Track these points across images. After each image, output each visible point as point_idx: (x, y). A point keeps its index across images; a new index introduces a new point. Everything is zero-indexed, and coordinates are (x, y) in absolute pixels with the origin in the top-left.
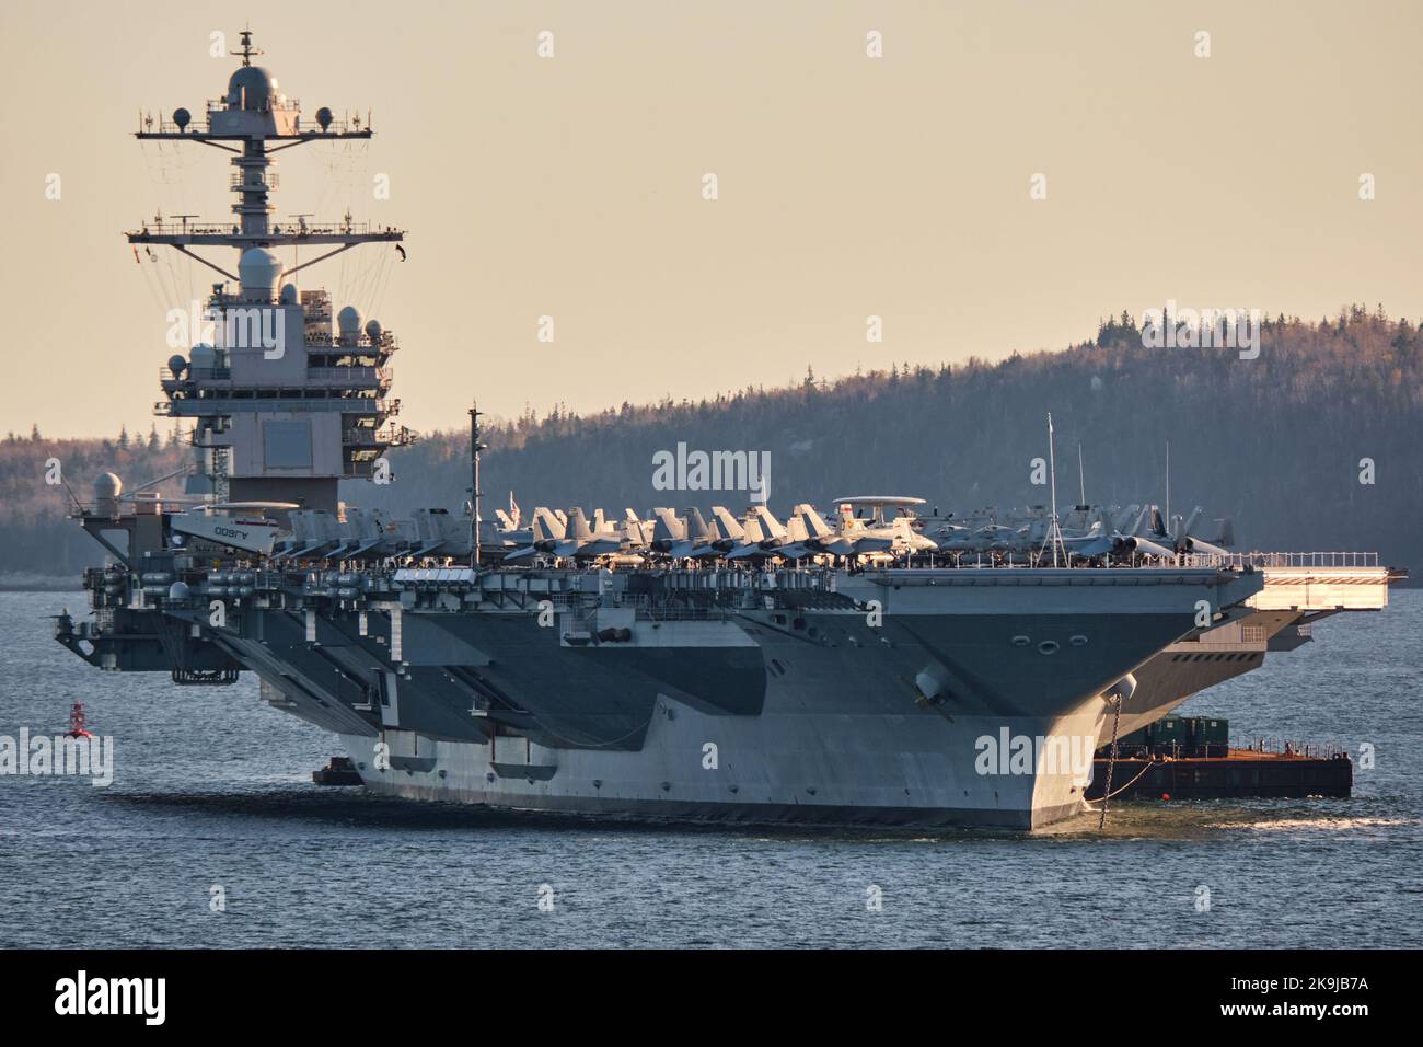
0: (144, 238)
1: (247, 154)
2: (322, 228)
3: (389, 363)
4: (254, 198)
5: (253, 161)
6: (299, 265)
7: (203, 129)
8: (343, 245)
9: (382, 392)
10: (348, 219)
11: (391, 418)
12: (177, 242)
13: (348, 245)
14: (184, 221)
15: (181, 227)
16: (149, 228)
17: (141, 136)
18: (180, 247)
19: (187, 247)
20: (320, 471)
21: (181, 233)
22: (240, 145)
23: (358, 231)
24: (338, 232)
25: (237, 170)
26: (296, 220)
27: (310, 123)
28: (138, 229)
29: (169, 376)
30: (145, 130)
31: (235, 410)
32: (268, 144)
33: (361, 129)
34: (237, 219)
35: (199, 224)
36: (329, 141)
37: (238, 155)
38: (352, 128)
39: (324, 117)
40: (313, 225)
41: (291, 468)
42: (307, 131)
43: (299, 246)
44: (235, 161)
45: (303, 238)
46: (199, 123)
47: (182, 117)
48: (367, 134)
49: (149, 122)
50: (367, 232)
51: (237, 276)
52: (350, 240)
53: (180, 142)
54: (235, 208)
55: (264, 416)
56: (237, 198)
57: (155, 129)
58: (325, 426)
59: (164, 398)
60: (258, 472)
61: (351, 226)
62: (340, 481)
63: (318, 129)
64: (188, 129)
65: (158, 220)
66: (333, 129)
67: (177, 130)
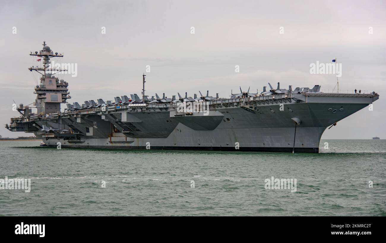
3: (68, 87)
5: (47, 59)
7: (39, 54)
9: (67, 91)
11: (68, 95)
15: (37, 68)
18: (36, 70)
20: (59, 102)
25: (44, 60)
27: (54, 54)
28: (30, 68)
29: (36, 88)
32: (49, 57)
33: (61, 55)
35: (39, 67)
36: (57, 57)
37: (45, 58)
38: (60, 55)
39: (57, 54)
41: (55, 101)
47: (36, 53)
48: (62, 56)
51: (44, 75)
54: (43, 65)
55: (51, 94)
57: (32, 54)
58: (59, 95)
59: (35, 91)
60: (50, 102)
62: (61, 104)
63: (56, 55)
64: (37, 54)
65: (33, 67)
66: (58, 55)
67: (36, 54)
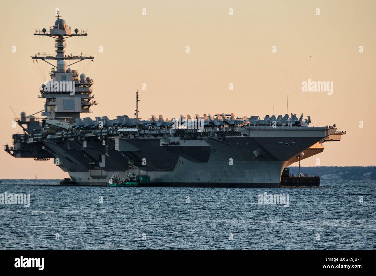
0: (35, 58)
1: (59, 39)
2: (76, 56)
3: (92, 86)
4: (60, 49)
5: (60, 40)
6: (70, 64)
7: (49, 33)
8: (80, 60)
9: (90, 93)
10: (81, 54)
11: (92, 99)
12: (43, 59)
14: (45, 54)
15: (44, 55)
16: (37, 55)
17: (35, 34)
18: (43, 60)
19: (45, 60)
20: (76, 111)
21: (44, 57)
22: (57, 37)
23: (84, 57)
24: (79, 57)
25: (57, 42)
26: (70, 54)
27: (73, 32)
28: (34, 56)
29: (42, 89)
30: (36, 33)
31: (57, 97)
32: (64, 37)
33: (85, 34)
34: (56, 54)
35: (48, 55)
36: (78, 36)
37: (57, 39)
38: (83, 33)
39: (76, 31)
40: (74, 55)
41: (70, 110)
42: (72, 34)
43: (70, 60)
44: (56, 41)
45: (71, 58)
46: (48, 32)
47: (44, 30)
48: (86, 35)
49: (37, 31)
50: (86, 57)
51: (56, 66)
52: (82, 59)
53: (44, 36)
54: (56, 51)
55: (64, 98)
56: (56, 49)
57: (38, 33)
58: (78, 101)
59: (40, 94)
60: (62, 111)
61: (82, 56)
62: (80, 113)
63: (75, 33)
64: (46, 33)
65: (39, 53)
66: (78, 33)
67: (43, 33)
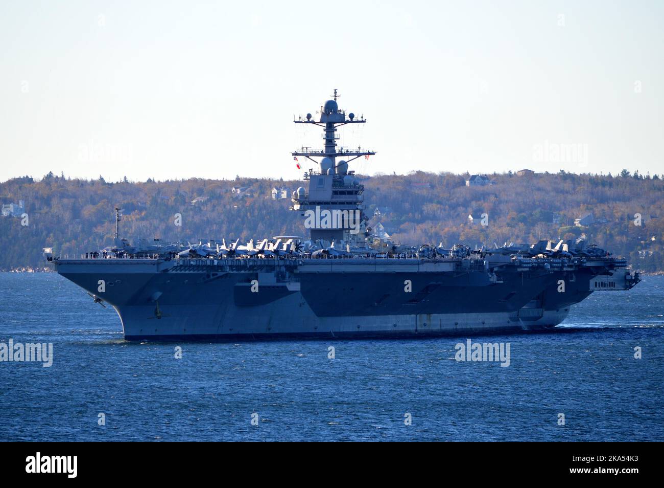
0: (296, 154)
1: (328, 128)
2: (351, 151)
4: (330, 141)
5: (330, 130)
8: (357, 156)
10: (359, 148)
12: (307, 155)
13: (358, 156)
14: (307, 149)
15: (307, 151)
16: (297, 151)
17: (296, 122)
18: (308, 157)
19: (310, 157)
21: (307, 153)
22: (326, 125)
23: (361, 152)
24: (354, 152)
25: (325, 132)
27: (347, 117)
28: (294, 152)
30: (298, 120)
32: (335, 125)
34: (324, 148)
36: (354, 124)
37: (325, 128)
38: (361, 120)
42: (346, 120)
44: (324, 130)
46: (314, 118)
47: (309, 116)
48: (364, 121)
49: (299, 118)
50: (365, 152)
52: (359, 155)
53: (308, 124)
54: (324, 145)
56: (324, 141)
57: (301, 120)
61: (360, 150)
63: (349, 119)
64: (311, 120)
65: (302, 148)
66: (354, 119)
67: (307, 120)
